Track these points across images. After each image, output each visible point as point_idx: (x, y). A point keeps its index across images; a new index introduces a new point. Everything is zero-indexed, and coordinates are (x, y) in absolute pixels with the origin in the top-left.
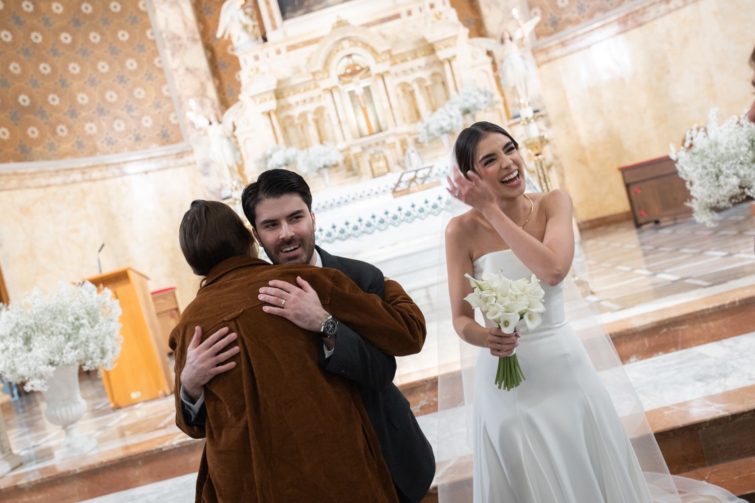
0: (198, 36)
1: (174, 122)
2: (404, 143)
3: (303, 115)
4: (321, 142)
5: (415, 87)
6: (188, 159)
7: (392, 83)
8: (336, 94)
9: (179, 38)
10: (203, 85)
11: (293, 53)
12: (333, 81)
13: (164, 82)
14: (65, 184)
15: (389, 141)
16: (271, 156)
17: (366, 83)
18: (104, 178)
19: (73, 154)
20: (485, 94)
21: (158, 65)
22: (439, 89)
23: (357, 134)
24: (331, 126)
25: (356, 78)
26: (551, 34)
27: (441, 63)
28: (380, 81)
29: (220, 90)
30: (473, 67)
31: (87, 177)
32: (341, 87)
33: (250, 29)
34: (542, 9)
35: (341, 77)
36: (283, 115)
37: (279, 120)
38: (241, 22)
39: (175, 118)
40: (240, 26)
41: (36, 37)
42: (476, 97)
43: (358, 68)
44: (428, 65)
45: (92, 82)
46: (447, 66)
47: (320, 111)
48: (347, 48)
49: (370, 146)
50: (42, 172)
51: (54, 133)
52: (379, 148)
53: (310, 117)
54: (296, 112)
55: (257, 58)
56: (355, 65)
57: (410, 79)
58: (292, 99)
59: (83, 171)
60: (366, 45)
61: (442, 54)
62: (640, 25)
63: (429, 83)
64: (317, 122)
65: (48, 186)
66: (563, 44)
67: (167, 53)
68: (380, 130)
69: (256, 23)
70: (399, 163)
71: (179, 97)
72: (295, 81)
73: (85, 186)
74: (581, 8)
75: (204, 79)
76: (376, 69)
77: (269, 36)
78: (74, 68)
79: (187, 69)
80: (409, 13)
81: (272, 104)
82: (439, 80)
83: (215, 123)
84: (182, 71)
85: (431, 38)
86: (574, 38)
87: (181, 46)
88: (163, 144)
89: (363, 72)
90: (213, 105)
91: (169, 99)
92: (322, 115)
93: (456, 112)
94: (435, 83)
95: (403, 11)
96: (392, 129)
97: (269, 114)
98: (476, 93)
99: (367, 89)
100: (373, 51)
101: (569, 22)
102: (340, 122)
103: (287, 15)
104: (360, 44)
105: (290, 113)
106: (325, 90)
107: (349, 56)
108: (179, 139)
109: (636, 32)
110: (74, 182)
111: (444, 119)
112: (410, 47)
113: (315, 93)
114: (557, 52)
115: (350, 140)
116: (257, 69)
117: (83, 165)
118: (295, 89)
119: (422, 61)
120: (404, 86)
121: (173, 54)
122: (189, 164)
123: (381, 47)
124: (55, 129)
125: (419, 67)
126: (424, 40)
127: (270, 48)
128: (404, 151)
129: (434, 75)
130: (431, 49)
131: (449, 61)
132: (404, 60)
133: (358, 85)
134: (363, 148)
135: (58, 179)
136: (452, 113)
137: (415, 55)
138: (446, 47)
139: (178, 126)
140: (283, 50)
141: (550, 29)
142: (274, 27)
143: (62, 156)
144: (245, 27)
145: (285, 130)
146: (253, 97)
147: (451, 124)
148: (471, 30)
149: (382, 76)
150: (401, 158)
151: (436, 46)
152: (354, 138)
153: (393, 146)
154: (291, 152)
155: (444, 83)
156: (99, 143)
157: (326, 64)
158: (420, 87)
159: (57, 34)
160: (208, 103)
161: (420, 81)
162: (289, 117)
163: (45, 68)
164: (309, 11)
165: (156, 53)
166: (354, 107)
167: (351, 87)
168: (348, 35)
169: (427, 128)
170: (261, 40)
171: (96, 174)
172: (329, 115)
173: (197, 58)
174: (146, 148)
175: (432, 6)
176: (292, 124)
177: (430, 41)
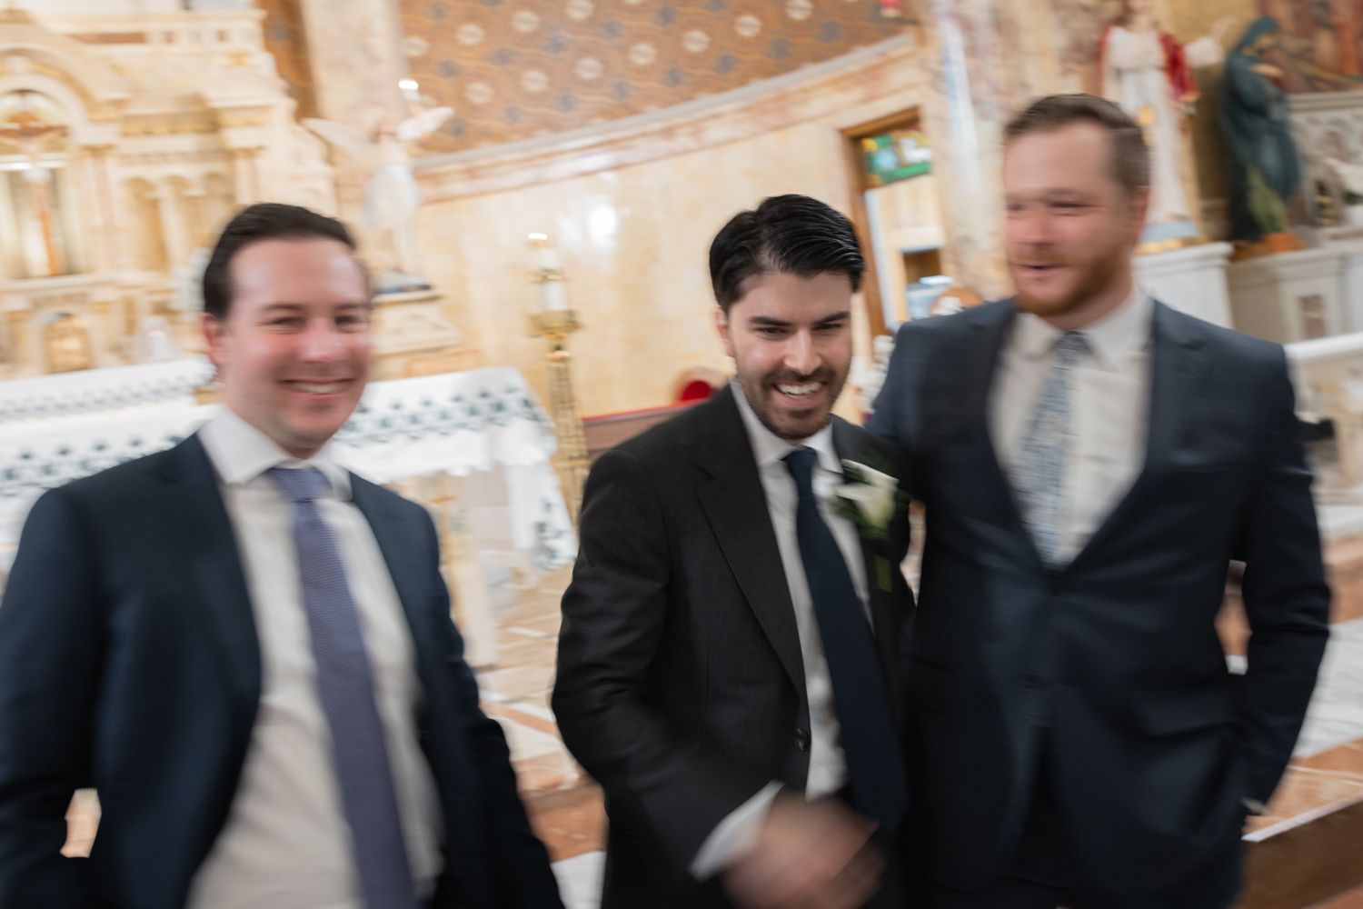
2: (131, 307)
5: (164, 193)
7: (116, 172)
15: (95, 297)
17: (53, 161)
25: (33, 145)
26: (450, 150)
27: (229, 155)
44: (199, 154)
46: (243, 163)
48: (23, 74)
49: (49, 300)
52: (71, 308)
56: (30, 117)
57: (154, 173)
60: (68, 79)
61: (236, 137)
63: (197, 191)
66: (471, 173)
68: (75, 270)
70: (116, 348)
74: (512, 114)
76: (86, 133)
80: (169, 38)
82: (222, 190)
85: (218, 97)
86: (494, 166)
89: (49, 136)
95: (154, 29)
99: (54, 177)
100: (83, 95)
101: (489, 135)
104: (53, 73)
107: (23, 92)
112: (169, 110)
114: (457, 187)
119: (188, 142)
120: (139, 186)
123: (105, 91)
125: (180, 153)
126: (198, 99)
128: (131, 325)
129: (211, 177)
130: (211, 122)
131: (250, 155)
132: (150, 131)
133: (33, 162)
134: (33, 302)
137: (174, 124)
138: (250, 124)
149: (96, 152)
150: (122, 339)
151: (228, 118)
153: (103, 308)
158: (180, 197)
161: (177, 182)
167: (18, 164)
168: (25, 45)
175: (222, 36)
177: (216, 104)
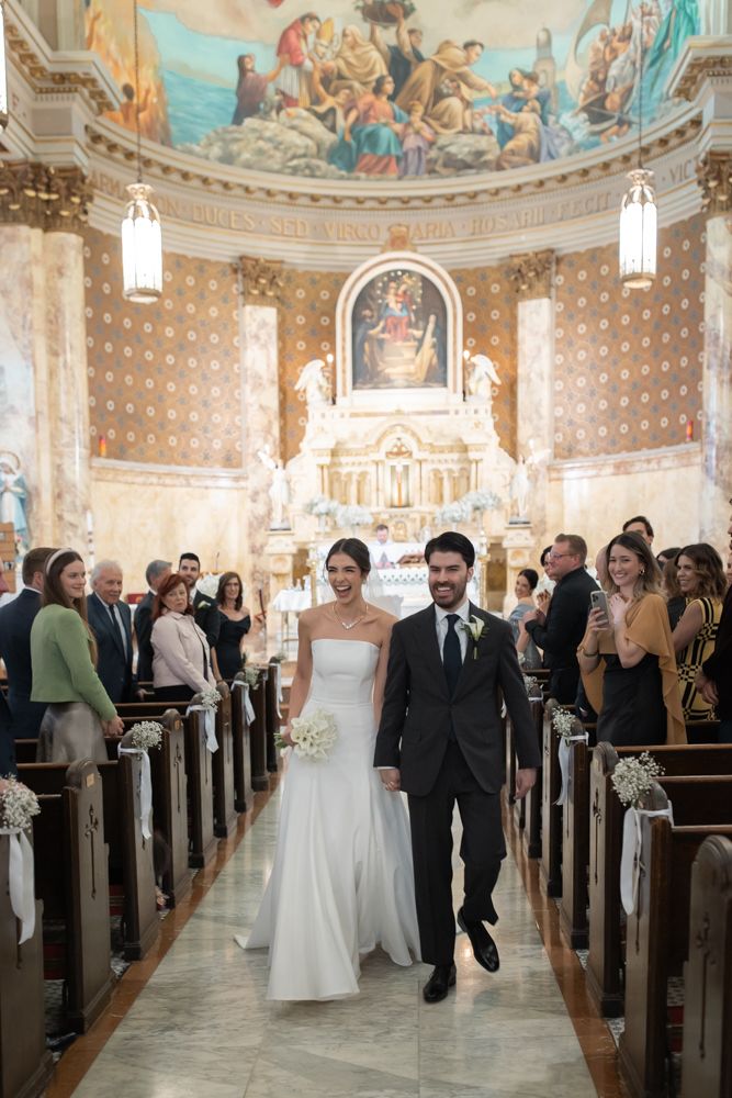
0: (276, 379)
1: (238, 449)
2: (423, 520)
3: (349, 475)
4: (359, 503)
5: (445, 475)
6: (242, 484)
7: (427, 468)
8: (380, 467)
9: (260, 378)
10: (270, 422)
11: (354, 419)
12: (381, 456)
13: (238, 412)
14: (144, 484)
15: (412, 516)
16: (317, 504)
17: (406, 463)
18: (174, 486)
19: (156, 461)
20: (494, 498)
21: (237, 397)
22: (464, 482)
23: (389, 503)
24: (369, 489)
25: (400, 458)
26: (565, 458)
27: (470, 462)
28: (418, 465)
29: (283, 429)
30: (496, 470)
31: (161, 481)
32: (386, 461)
33: (324, 389)
34: (564, 435)
35: (389, 454)
36: (333, 470)
37: (329, 473)
38: (318, 382)
39: (240, 446)
40: (316, 386)
41: (149, 356)
42: (486, 499)
43: (404, 449)
44: (459, 461)
45: (182, 401)
46: (474, 465)
47: (363, 475)
48: (399, 432)
49: (396, 516)
50: (131, 471)
51: (145, 441)
52: (403, 519)
53: (355, 478)
54: (344, 471)
55: (323, 416)
56: (402, 445)
57: (442, 467)
58: (343, 459)
59: (160, 476)
60: (413, 434)
61: (472, 455)
62: (629, 473)
63: (456, 475)
64: (359, 483)
65: (133, 483)
67: (248, 388)
68: (407, 505)
69: (330, 386)
70: (415, 535)
71: (248, 429)
72: (350, 445)
73: (158, 489)
74: (592, 445)
75: (272, 418)
76: (417, 455)
77: (338, 399)
78: (171, 387)
79: (261, 407)
80: (457, 412)
81: (327, 460)
82: (466, 474)
83: (280, 467)
84: (256, 407)
85: (467, 440)
87: (260, 385)
88: (225, 466)
89: (406, 455)
90: (274, 442)
91: (239, 428)
92: (364, 478)
93: (468, 508)
94: (462, 476)
95: (452, 409)
96: (417, 507)
97: (322, 468)
98: (488, 496)
99: (406, 468)
100: (419, 441)
101: (581, 453)
102: (378, 489)
103: (358, 385)
104: (410, 432)
105: (340, 470)
106: (373, 461)
107: (399, 439)
108: (239, 465)
109: (623, 478)
110: (151, 484)
111: (457, 512)
112: (450, 443)
113: (363, 459)
114: (566, 474)
115: (382, 508)
116: (323, 429)
117: (161, 471)
118: (348, 453)
119: (455, 456)
120: (437, 472)
121: (252, 391)
122: (242, 488)
123: (426, 439)
124: (146, 436)
125: (452, 460)
126: (461, 440)
127: (336, 410)
128: (422, 526)
129: (462, 469)
130: (465, 449)
131: (477, 463)
132: (442, 452)
133: (400, 463)
134: (391, 517)
135: (141, 479)
136: (464, 507)
137: (451, 449)
138: (477, 450)
139: (240, 453)
140: (347, 415)
141: (566, 454)
142: (344, 394)
143: (146, 461)
144: (320, 387)
145: (331, 483)
146: (313, 450)
147: (461, 516)
148: (502, 439)
149: (420, 462)
150: (417, 531)
151: (470, 448)
152: (386, 506)
153: (414, 520)
154: (335, 504)
155: (468, 478)
156: (175, 455)
157: (379, 442)
158: (449, 476)
159: (164, 355)
160: (271, 439)
161: (450, 471)
162: (338, 473)
163: (149, 383)
164: (376, 387)
165: (238, 386)
166: (392, 480)
167: (394, 463)
168: (403, 422)
169: (443, 514)
170: (330, 401)
171: (168, 481)
172: (370, 481)
173: (271, 398)
174: (211, 467)
175: (476, 412)
176: (338, 480)
177: (466, 442)
